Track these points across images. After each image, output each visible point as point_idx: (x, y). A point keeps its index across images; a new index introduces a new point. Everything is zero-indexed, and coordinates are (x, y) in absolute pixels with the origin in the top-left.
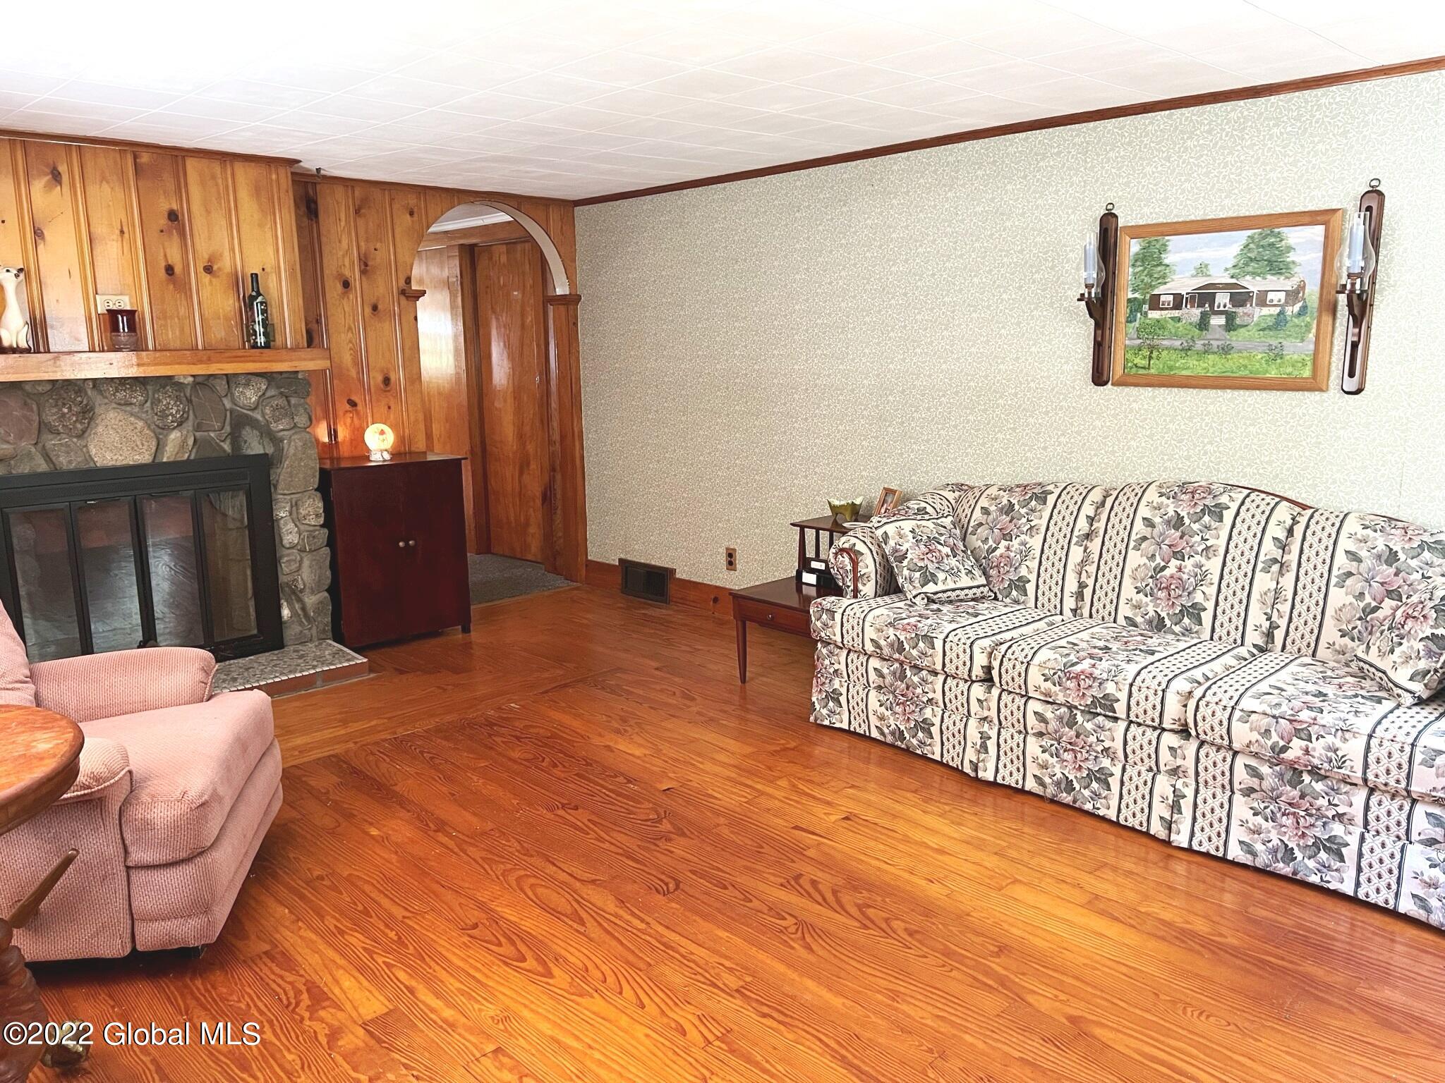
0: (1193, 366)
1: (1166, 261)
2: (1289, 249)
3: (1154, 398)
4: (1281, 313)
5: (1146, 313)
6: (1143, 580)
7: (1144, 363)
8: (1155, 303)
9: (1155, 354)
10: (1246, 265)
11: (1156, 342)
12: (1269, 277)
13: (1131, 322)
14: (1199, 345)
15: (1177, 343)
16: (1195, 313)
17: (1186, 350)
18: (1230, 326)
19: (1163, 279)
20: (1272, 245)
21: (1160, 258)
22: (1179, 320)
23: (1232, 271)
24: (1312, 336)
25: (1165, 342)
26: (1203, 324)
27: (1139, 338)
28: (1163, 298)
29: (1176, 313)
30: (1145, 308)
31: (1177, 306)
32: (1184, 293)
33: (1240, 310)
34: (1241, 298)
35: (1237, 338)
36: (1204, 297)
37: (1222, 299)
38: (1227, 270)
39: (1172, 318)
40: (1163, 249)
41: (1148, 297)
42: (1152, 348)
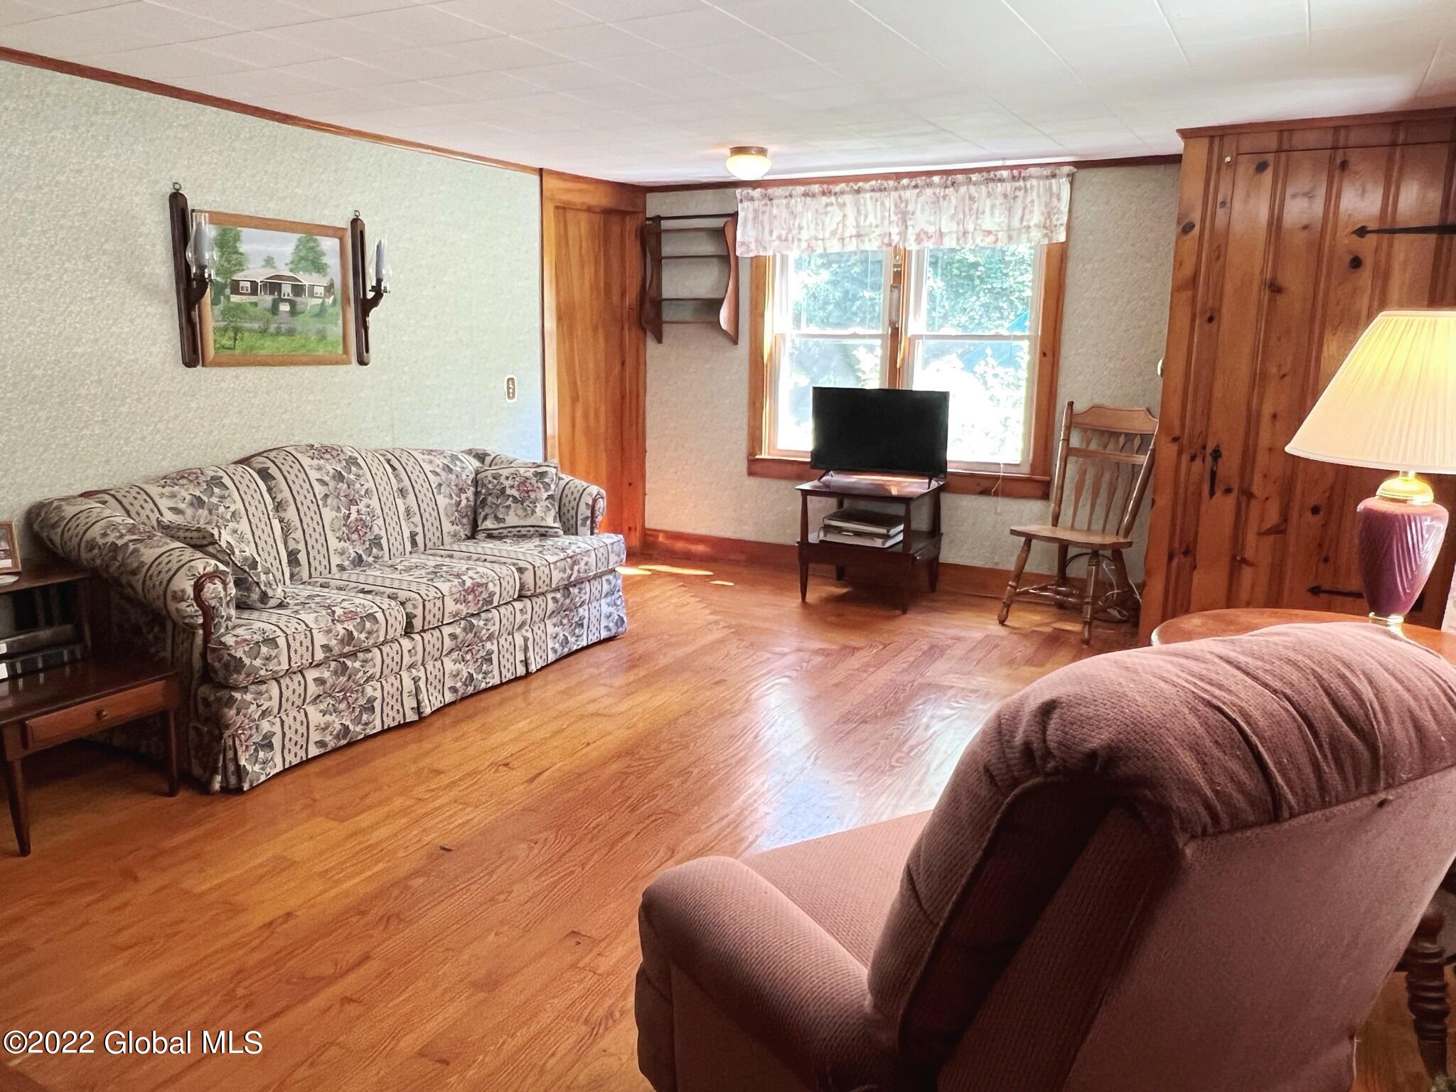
0: (268, 347)
1: (241, 250)
2: (323, 254)
3: (237, 377)
4: (323, 304)
5: (229, 297)
6: (339, 529)
7: (229, 343)
8: (235, 288)
9: (239, 335)
10: (299, 262)
11: (240, 325)
12: (314, 274)
13: (216, 304)
14: (272, 328)
15: (256, 326)
16: (266, 299)
17: (263, 332)
18: (294, 312)
19: (240, 266)
20: (312, 248)
21: (235, 247)
22: (256, 304)
23: (290, 266)
24: (340, 322)
25: (246, 325)
26: (274, 309)
27: (223, 320)
28: (242, 284)
29: (253, 299)
30: (228, 291)
31: (254, 291)
32: (258, 281)
33: (298, 299)
34: (298, 289)
35: (298, 323)
36: (273, 286)
37: (287, 289)
38: (287, 264)
39: (251, 303)
40: (237, 238)
41: (229, 280)
42: (237, 330)
